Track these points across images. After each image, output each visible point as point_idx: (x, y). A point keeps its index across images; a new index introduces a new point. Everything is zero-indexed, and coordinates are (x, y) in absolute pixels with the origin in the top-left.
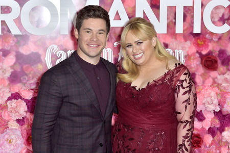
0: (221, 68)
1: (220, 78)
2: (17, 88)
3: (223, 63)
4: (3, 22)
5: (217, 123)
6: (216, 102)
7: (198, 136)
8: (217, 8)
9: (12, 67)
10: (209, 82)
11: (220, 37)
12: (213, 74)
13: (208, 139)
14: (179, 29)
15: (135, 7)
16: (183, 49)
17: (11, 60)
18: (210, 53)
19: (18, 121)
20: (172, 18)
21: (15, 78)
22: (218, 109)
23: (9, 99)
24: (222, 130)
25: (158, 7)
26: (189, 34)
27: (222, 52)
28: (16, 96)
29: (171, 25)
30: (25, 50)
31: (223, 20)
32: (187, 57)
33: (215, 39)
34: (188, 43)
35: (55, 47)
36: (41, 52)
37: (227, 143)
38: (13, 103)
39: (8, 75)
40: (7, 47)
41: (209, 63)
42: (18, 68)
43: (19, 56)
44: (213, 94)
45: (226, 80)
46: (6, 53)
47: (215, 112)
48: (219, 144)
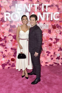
0: (57, 28)
1: (56, 31)
2: (10, 33)
3: (57, 27)
4: (7, 18)
5: (55, 41)
6: (55, 36)
7: (51, 44)
8: (56, 14)
9: (9, 28)
10: (54, 32)
11: (57, 21)
12: (55, 30)
13: (53, 44)
14: (47, 19)
15: (37, 14)
16: (48, 24)
17: (9, 27)
18: (54, 25)
19: (11, 40)
20: (46, 17)
21: (10, 31)
22: (56, 38)
23: (9, 36)
24: (56, 42)
25: (43, 14)
26: (50, 21)
27: (57, 25)
28: (10, 35)
29: (46, 19)
30: (12, 24)
31: (58, 17)
32: (49, 26)
33: (56, 22)
34: (50, 23)
35: (19, 24)
36: (16, 25)
37: (57, 45)
38: (10, 37)
39: (8, 30)
40: (8, 24)
41: (54, 27)
42: (11, 29)
43: (11, 26)
44: (55, 34)
45: (58, 31)
46: (8, 25)
47: (55, 39)
48: (56, 46)
